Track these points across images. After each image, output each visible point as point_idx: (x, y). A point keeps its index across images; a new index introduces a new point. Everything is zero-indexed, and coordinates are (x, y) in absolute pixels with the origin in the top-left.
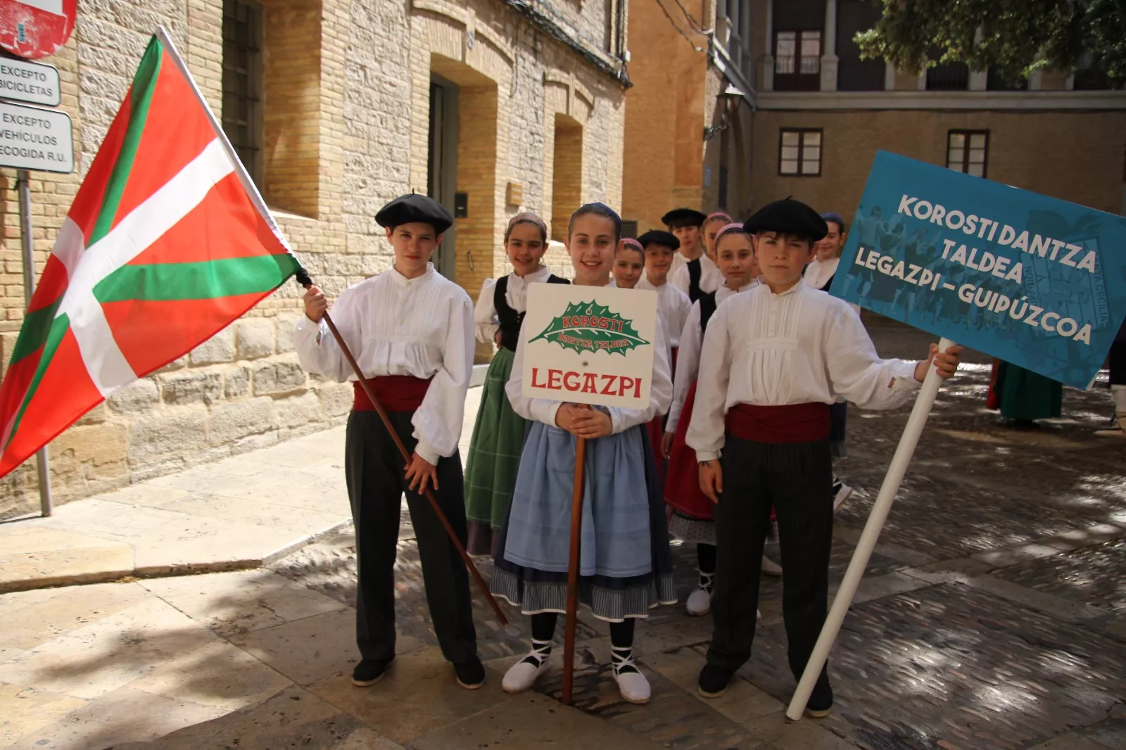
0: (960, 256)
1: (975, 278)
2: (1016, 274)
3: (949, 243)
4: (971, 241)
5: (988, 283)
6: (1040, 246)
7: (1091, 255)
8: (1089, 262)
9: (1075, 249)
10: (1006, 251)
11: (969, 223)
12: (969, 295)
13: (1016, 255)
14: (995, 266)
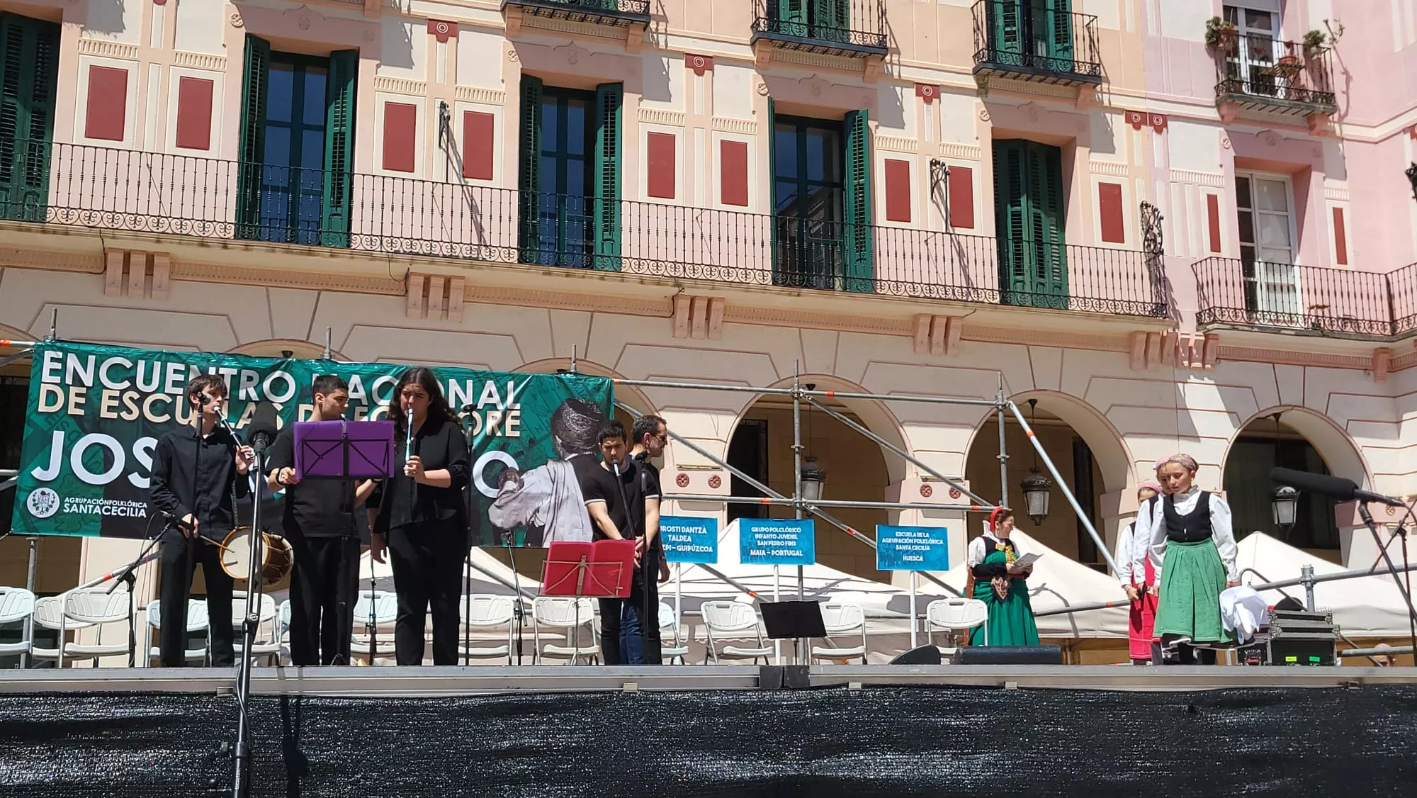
0: (674, 539)
1: (680, 543)
2: (689, 539)
3: (670, 536)
4: (675, 533)
5: (684, 543)
6: (692, 530)
7: (704, 529)
8: (705, 531)
9: (700, 528)
10: (685, 534)
11: (673, 529)
12: (680, 548)
13: (688, 534)
14: (683, 538)
